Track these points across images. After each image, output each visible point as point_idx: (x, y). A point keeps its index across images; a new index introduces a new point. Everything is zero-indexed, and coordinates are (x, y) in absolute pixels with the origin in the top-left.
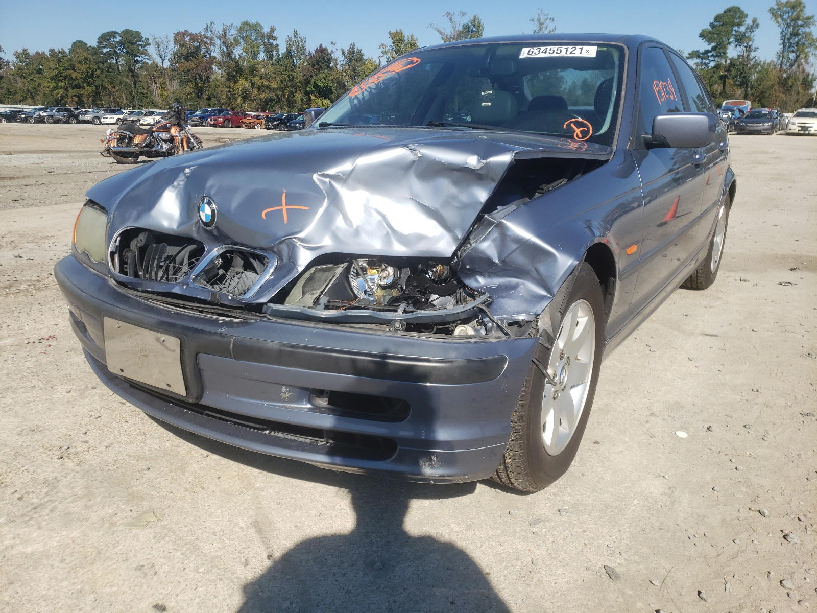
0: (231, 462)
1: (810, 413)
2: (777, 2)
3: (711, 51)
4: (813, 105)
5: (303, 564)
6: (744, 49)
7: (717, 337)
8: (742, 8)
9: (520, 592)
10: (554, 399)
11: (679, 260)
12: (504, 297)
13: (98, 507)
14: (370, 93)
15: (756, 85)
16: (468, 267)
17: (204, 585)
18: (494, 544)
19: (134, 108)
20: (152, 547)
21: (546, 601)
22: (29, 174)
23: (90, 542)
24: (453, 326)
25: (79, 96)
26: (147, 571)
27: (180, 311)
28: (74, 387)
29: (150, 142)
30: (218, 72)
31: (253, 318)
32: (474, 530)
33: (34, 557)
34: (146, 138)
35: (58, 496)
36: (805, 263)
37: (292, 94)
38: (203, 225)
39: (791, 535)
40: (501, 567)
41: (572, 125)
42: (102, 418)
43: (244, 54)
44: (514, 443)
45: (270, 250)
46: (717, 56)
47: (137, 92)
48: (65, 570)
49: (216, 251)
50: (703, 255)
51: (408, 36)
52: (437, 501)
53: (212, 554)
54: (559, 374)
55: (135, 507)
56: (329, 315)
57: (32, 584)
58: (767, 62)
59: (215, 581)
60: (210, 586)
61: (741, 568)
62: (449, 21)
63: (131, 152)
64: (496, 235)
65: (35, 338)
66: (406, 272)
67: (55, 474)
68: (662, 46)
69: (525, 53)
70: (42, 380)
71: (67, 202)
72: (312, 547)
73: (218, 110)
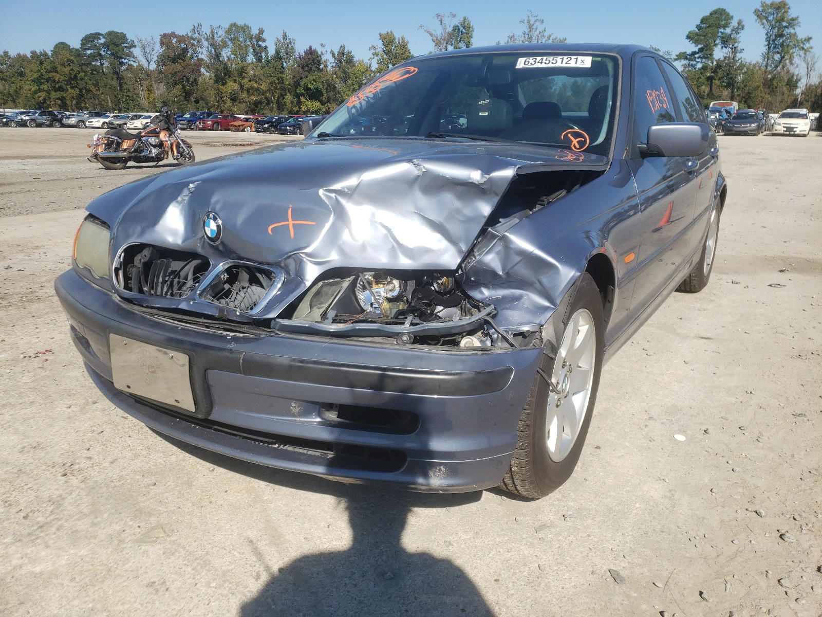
0: (238, 476)
1: (802, 414)
2: (762, 4)
3: (698, 53)
4: (798, 105)
5: (315, 575)
6: (730, 50)
7: (711, 340)
8: (728, 10)
9: (529, 598)
10: (557, 406)
11: (673, 264)
12: (507, 309)
13: (105, 524)
14: (368, 102)
15: (742, 86)
16: (472, 279)
17: (217, 600)
18: (501, 550)
19: (120, 111)
20: (162, 564)
21: (554, 605)
22: (14, 180)
23: (99, 560)
24: (459, 338)
25: (62, 99)
26: (159, 587)
27: (188, 327)
28: (74, 402)
29: (139, 147)
30: (206, 74)
31: (261, 333)
32: (482, 538)
33: (43, 577)
34: (135, 143)
35: (63, 514)
36: (793, 265)
37: (282, 96)
38: (208, 241)
39: (787, 534)
40: (509, 573)
41: (569, 135)
42: (105, 432)
43: (233, 56)
44: (519, 451)
45: (277, 265)
46: (704, 57)
47: (123, 95)
48: (76, 589)
49: (221, 266)
50: (696, 259)
51: (399, 38)
52: (444, 509)
53: (223, 568)
54: (562, 381)
55: (144, 523)
56: (336, 329)
57: (43, 604)
58: (752, 63)
59: (226, 596)
60: (223, 601)
61: (740, 568)
62: (439, 22)
63: (120, 158)
64: (499, 248)
65: (31, 353)
66: (411, 285)
67: (60, 492)
68: (654, 56)
69: (521, 64)
70: (41, 396)
71: (55, 210)
72: (322, 559)
73: (207, 113)
